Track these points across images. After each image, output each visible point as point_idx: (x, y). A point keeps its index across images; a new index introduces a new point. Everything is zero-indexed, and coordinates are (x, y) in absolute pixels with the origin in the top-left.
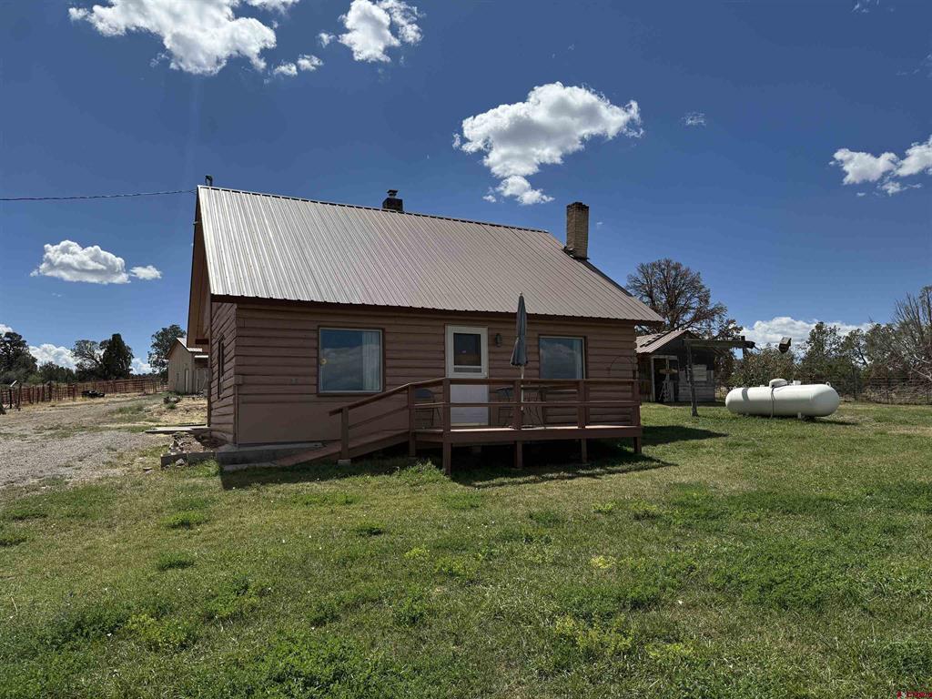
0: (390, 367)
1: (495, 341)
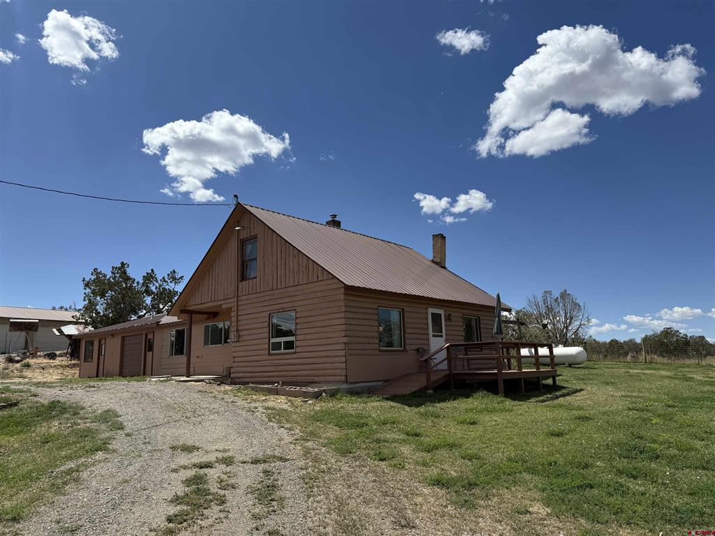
0: (409, 333)
1: (448, 318)
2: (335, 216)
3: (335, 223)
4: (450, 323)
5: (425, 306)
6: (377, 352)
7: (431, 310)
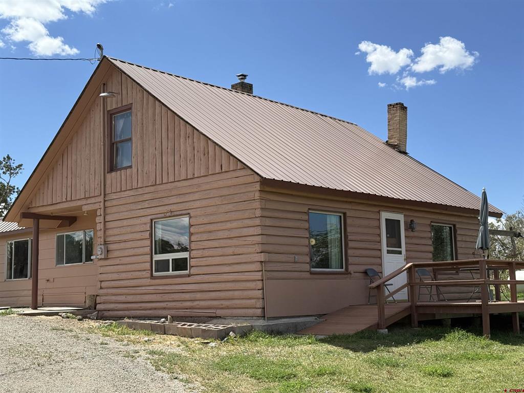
0: (352, 248)
1: (410, 226)
2: (244, 76)
3: (245, 88)
4: (411, 234)
5: (376, 209)
6: (307, 275)
7: (385, 215)
